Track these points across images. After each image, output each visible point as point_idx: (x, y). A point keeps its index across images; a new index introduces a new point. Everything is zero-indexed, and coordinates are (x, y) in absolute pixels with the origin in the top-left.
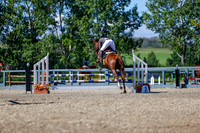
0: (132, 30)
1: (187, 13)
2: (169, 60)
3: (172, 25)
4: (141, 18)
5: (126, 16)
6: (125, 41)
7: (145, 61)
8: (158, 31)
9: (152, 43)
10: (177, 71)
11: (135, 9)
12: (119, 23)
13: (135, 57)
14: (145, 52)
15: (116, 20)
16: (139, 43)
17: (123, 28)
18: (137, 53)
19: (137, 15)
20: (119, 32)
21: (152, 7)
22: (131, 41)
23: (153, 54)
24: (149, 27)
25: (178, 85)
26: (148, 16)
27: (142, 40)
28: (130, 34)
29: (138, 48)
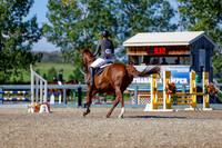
0: (31, 43)
1: (91, 26)
2: (71, 77)
3: (76, 38)
4: (41, 30)
5: (24, 27)
6: (23, 55)
7: (45, 77)
8: (60, 44)
9: (53, 58)
10: (80, 89)
11: (34, 20)
12: (16, 35)
13: (33, 73)
14: (45, 67)
15: (13, 31)
16: (38, 58)
17: (20, 41)
18: (36, 68)
19: (36, 26)
20: (15, 45)
21: (53, 18)
22: (30, 55)
23: (53, 70)
24: (50, 40)
25: (80, 104)
26: (49, 28)
27: (41, 54)
28: (29, 48)
29: (36, 63)
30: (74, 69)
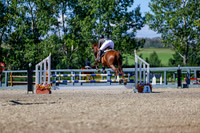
0: (135, 30)
1: (190, 13)
2: (171, 60)
3: (175, 25)
4: (144, 19)
5: (128, 16)
6: (128, 41)
7: (147, 61)
8: (161, 31)
9: (154, 43)
10: (179, 71)
11: (138, 9)
12: (122, 23)
13: (137, 57)
14: (147, 52)
15: (119, 20)
16: (142, 43)
17: (126, 28)
18: (139, 53)
19: (140, 15)
20: (121, 32)
21: (155, 8)
22: (134, 41)
23: (155, 54)
24: (152, 27)
25: (179, 85)
26: (151, 16)
27: (144, 40)
28: (133, 35)
29: (140, 49)
30: (174, 53)
